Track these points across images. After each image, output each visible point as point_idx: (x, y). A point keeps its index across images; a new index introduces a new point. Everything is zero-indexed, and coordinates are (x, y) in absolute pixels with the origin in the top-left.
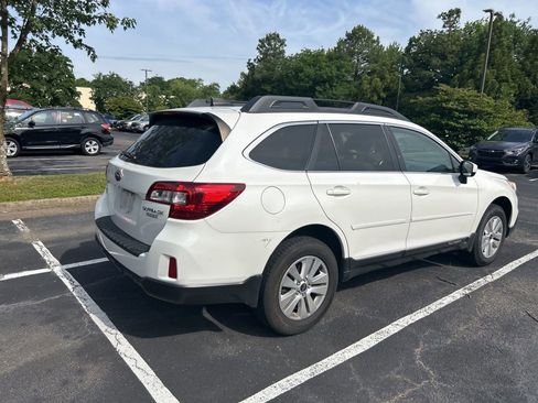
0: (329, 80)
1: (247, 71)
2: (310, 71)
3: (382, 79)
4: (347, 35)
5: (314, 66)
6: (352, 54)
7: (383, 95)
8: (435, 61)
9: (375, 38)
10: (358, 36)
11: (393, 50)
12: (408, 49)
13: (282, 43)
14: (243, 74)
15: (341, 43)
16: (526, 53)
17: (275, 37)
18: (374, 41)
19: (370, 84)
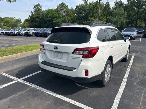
0: (56, 17)
1: (31, 15)
2: (51, 15)
3: (70, 17)
4: (60, 5)
5: (52, 13)
6: (61, 10)
7: (71, 21)
8: (83, 12)
9: (67, 6)
10: (62, 5)
11: (72, 9)
12: (76, 9)
13: (41, 7)
14: (30, 16)
15: (58, 7)
16: (104, 10)
17: (39, 5)
18: (67, 7)
19: (68, 18)
